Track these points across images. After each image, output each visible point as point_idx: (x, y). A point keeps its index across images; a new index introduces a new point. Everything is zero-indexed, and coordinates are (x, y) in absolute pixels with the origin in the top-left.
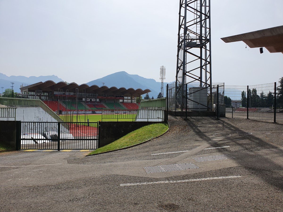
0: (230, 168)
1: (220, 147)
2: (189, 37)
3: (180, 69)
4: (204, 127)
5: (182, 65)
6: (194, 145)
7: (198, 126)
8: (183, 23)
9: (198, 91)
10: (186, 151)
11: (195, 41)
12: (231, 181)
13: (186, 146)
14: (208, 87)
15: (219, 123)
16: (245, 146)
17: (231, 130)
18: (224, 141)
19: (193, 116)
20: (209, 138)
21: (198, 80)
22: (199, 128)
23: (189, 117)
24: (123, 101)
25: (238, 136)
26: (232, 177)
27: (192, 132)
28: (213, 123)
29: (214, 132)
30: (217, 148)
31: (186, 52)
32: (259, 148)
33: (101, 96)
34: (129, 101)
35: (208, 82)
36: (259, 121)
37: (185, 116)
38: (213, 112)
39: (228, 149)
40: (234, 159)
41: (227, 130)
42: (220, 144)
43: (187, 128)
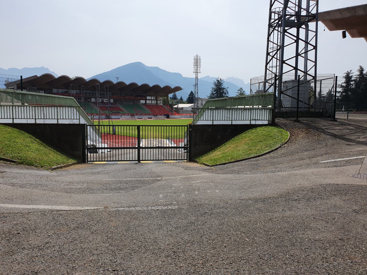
24: (146, 102)
33: (116, 95)
34: (154, 102)
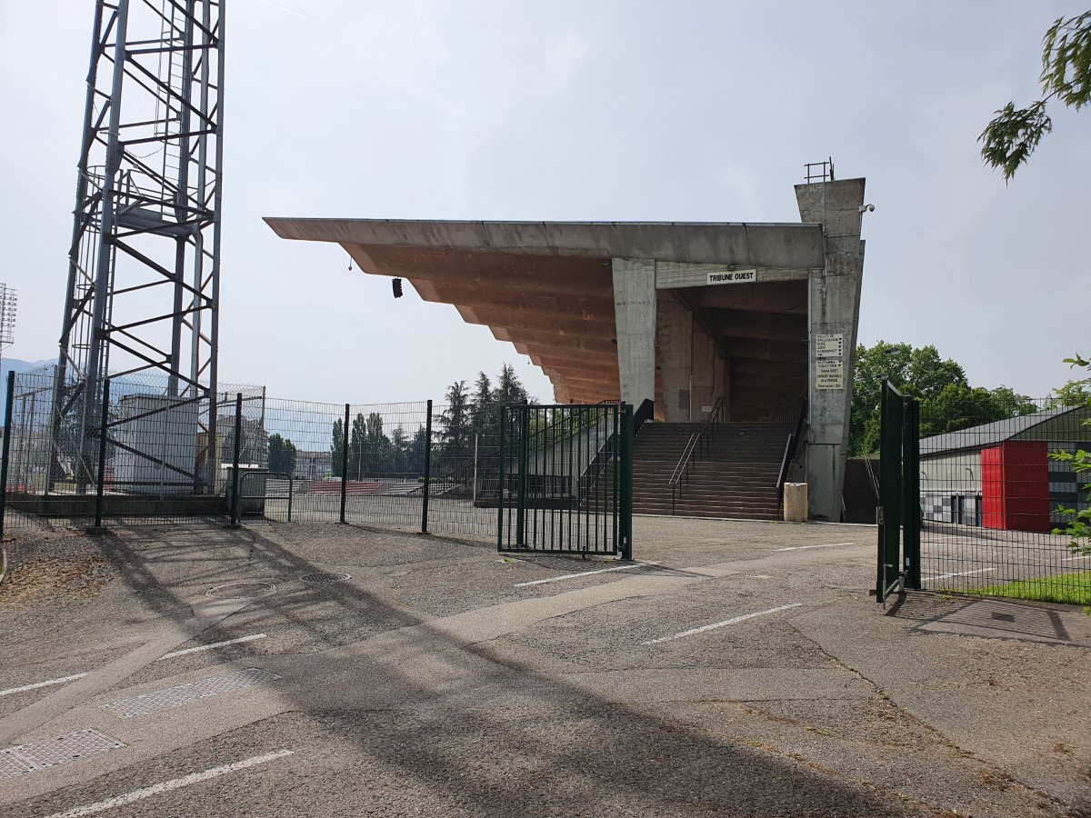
0: (256, 723)
1: (228, 642)
2: (128, 185)
3: (81, 309)
4: (173, 561)
5: (93, 294)
6: (119, 642)
7: (145, 560)
8: (106, 122)
9: (156, 411)
10: (76, 677)
11: (156, 208)
12: (253, 776)
13: (77, 651)
14: (202, 398)
15: (236, 542)
16: (319, 627)
17: (281, 567)
18: (247, 614)
19: (129, 516)
20: (190, 606)
21: (160, 365)
22: (150, 567)
23: (113, 522)
25: (301, 590)
26: (258, 760)
27: (117, 587)
28: (212, 543)
29: (211, 580)
30: (218, 645)
31: (112, 246)
32: (365, 629)
35: (204, 379)
36: (376, 531)
37: (91, 516)
38: (217, 498)
39: (258, 646)
40: (275, 684)
41: (264, 569)
42: (232, 628)
43: (95, 572)
